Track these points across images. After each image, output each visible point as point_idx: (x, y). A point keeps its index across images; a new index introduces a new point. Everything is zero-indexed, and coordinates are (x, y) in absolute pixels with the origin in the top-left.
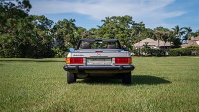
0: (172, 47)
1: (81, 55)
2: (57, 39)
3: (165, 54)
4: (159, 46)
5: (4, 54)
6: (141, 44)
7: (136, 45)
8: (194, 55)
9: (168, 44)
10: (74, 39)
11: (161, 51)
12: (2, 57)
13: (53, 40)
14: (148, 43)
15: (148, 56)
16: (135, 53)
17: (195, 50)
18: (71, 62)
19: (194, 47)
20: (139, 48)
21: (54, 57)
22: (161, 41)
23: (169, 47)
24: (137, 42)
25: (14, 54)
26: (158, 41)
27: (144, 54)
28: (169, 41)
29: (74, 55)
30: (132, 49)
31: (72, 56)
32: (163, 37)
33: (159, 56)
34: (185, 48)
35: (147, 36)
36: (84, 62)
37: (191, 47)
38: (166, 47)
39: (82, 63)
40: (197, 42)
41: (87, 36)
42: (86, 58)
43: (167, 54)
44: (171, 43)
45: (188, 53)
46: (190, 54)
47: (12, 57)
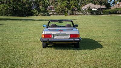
0: (105, 9)
1: (50, 33)
2: (34, 4)
3: (101, 13)
4: (97, 8)
5: (3, 14)
6: (86, 7)
7: (83, 7)
8: (118, 13)
9: (103, 7)
10: (45, 4)
11: (98, 11)
12: (1, 16)
13: (32, 4)
14: (90, 6)
15: (90, 14)
16: (82, 13)
17: (119, 10)
18: (45, 37)
19: (119, 8)
20: (85, 9)
21: (33, 16)
22: (98, 5)
23: (103, 8)
24: (83, 6)
25: (9, 14)
26: (96, 5)
27: (88, 13)
28: (103, 5)
29: (47, 33)
30: (80, 10)
31: (45, 34)
32: (99, 2)
33: (97, 14)
34: (113, 9)
35: (90, 1)
36: (52, 37)
37: (117, 9)
38: (102, 9)
39: (51, 37)
40: (120, 5)
41: (53, 2)
42: (53, 35)
43: (102, 13)
44: (105, 6)
45: (115, 12)
46: (116, 13)
47: (7, 16)
